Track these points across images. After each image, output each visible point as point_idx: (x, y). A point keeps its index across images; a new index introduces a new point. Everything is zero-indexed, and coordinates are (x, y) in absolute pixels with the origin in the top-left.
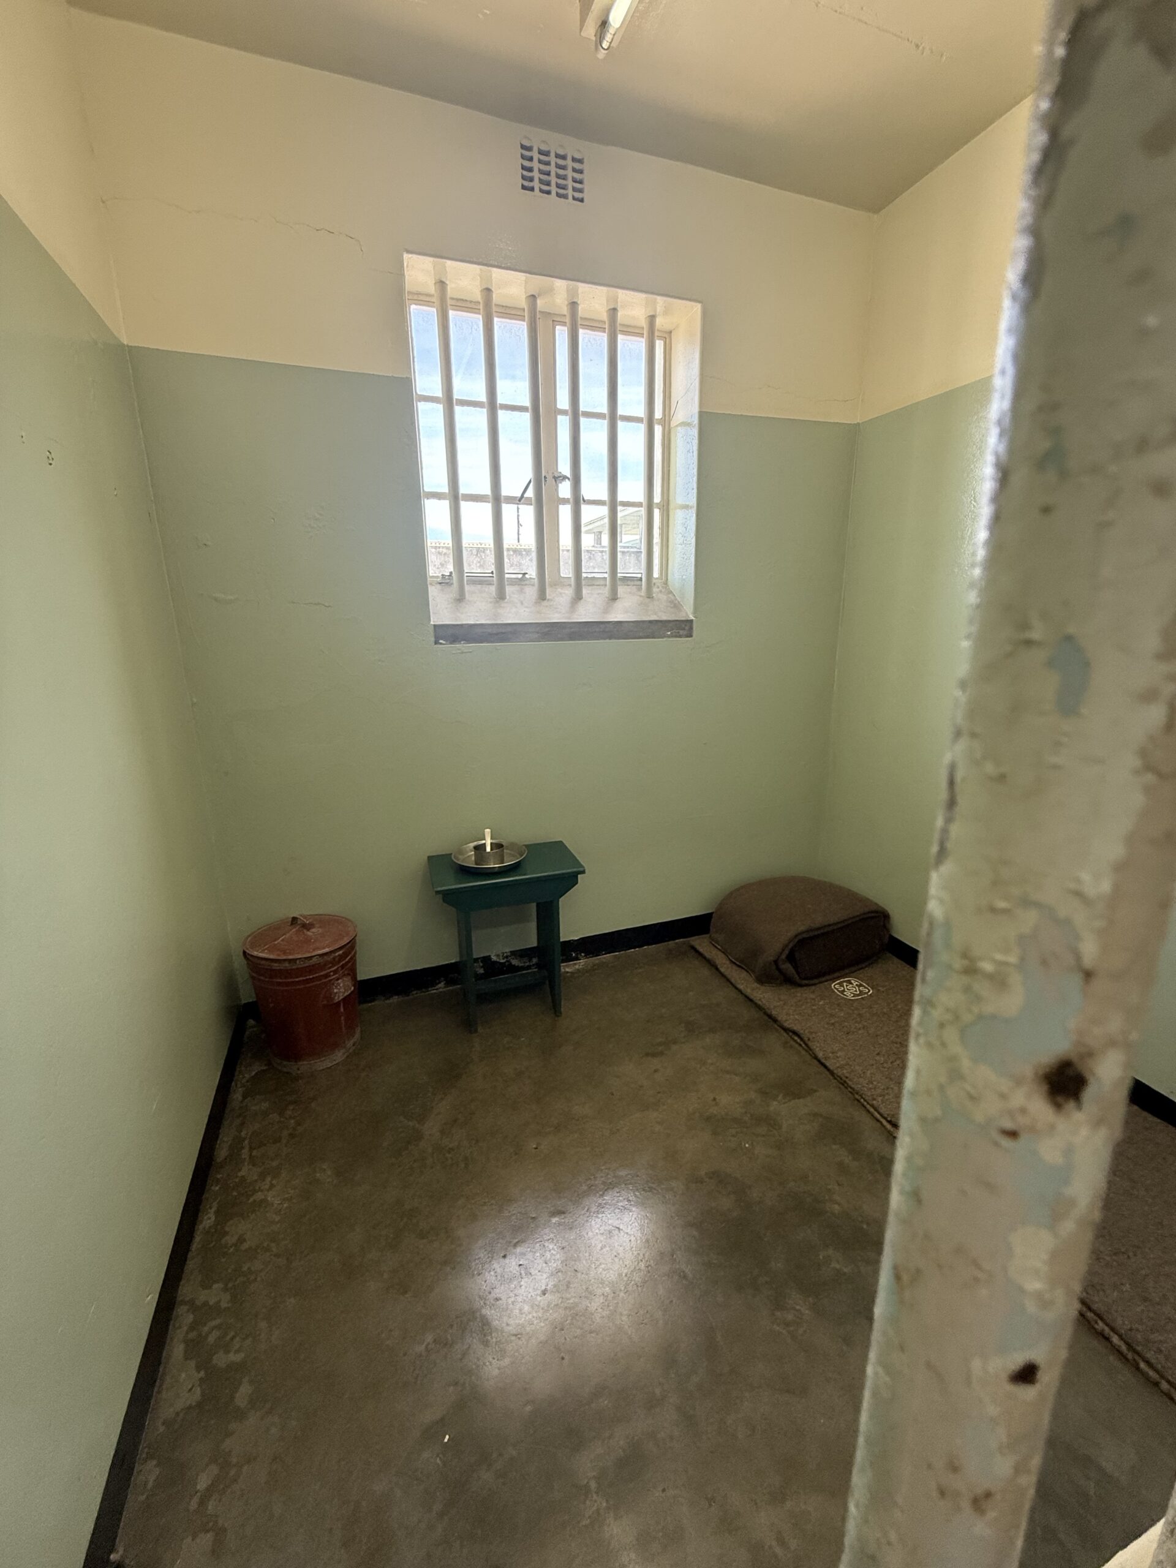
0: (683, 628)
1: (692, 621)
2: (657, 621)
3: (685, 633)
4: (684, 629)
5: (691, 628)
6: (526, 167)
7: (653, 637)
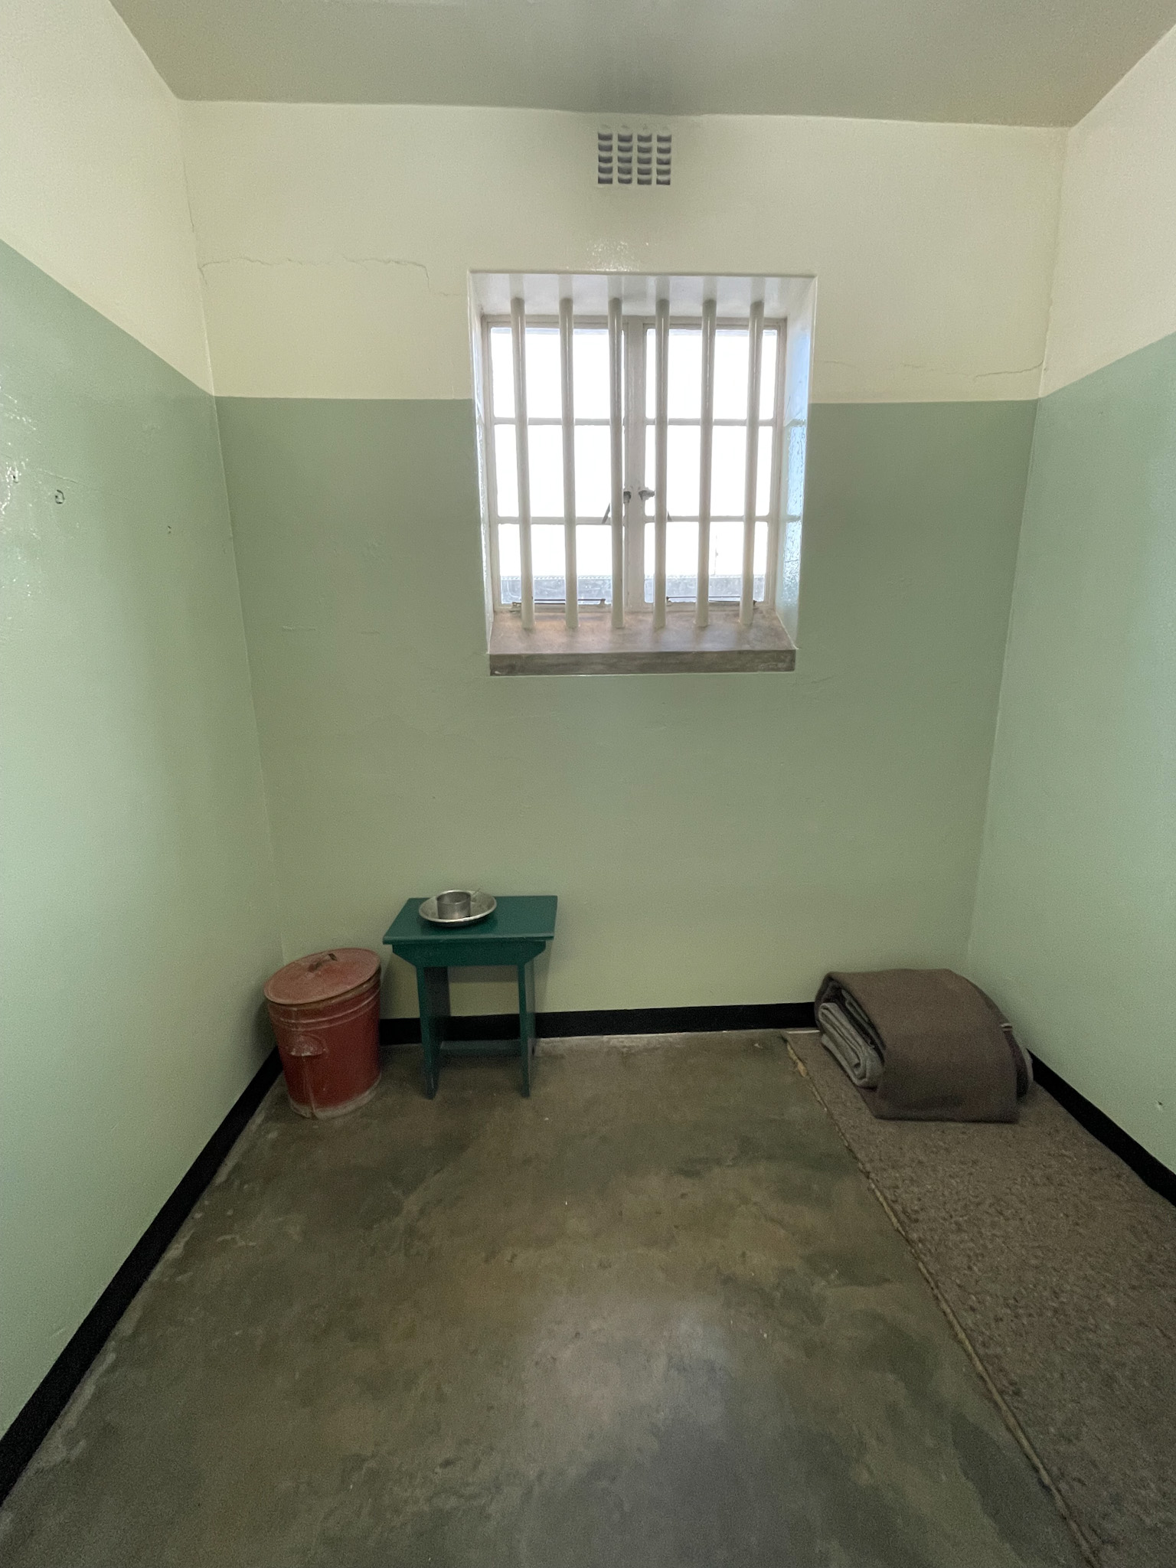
0: (784, 659)
1: (792, 652)
2: (748, 652)
3: (785, 665)
4: (783, 661)
5: (793, 660)
6: (603, 158)
7: (744, 670)
